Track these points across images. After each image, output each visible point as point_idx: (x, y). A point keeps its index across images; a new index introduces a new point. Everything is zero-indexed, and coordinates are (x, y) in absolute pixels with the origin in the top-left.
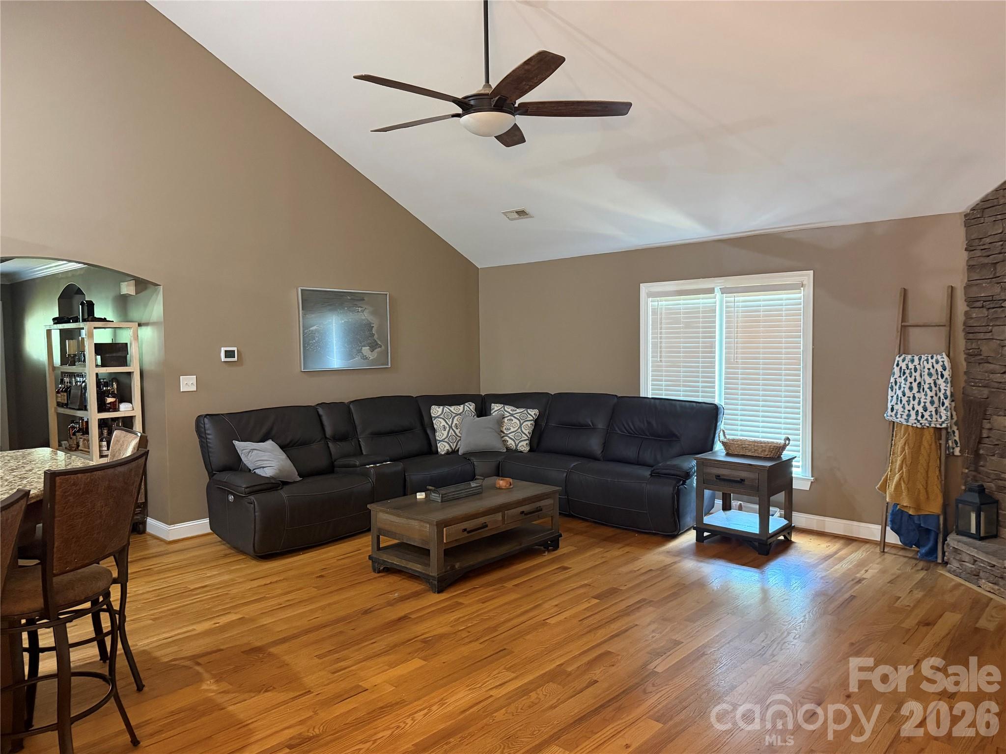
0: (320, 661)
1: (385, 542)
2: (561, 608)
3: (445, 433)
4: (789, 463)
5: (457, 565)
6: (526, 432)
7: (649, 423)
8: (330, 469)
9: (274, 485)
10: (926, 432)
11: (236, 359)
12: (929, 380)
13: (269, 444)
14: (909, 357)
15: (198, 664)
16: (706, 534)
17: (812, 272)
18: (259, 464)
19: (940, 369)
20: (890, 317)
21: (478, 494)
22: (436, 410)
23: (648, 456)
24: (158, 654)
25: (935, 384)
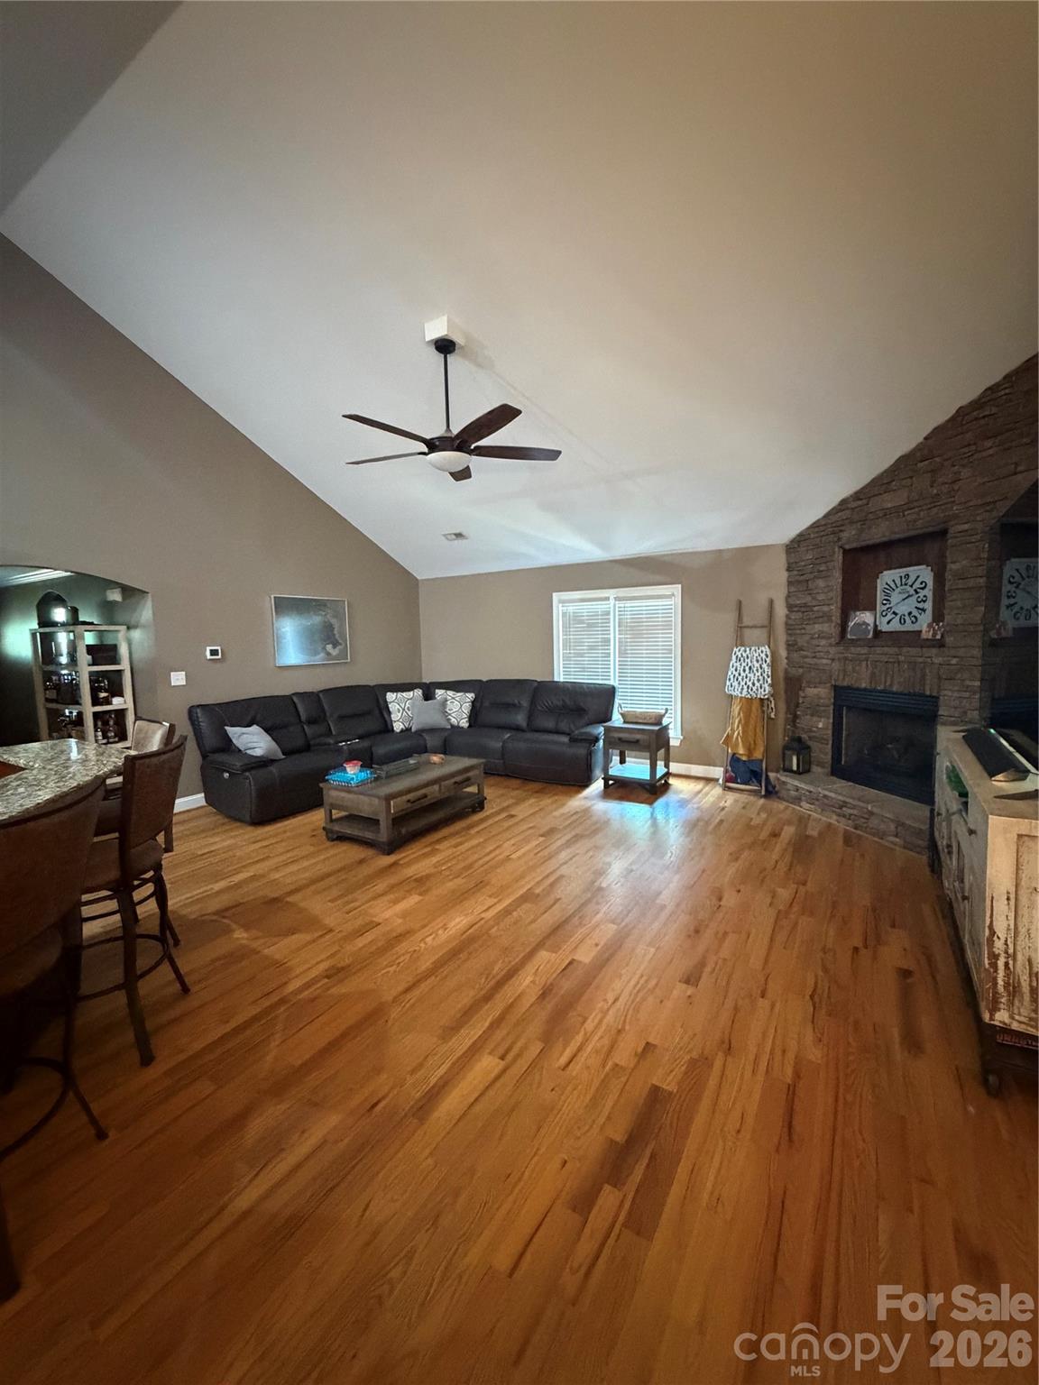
0: (333, 905)
1: (336, 814)
2: (517, 846)
3: (400, 715)
4: (666, 728)
5: (404, 831)
6: (466, 712)
7: (563, 701)
8: (307, 748)
9: (263, 762)
10: (754, 702)
11: (220, 657)
12: (757, 665)
13: (255, 728)
14: (743, 648)
15: (224, 917)
16: (611, 782)
17: (680, 586)
18: (250, 745)
19: (764, 657)
20: (730, 617)
21: (414, 770)
22: (390, 696)
23: (564, 726)
24: (184, 912)
25: (761, 668)
